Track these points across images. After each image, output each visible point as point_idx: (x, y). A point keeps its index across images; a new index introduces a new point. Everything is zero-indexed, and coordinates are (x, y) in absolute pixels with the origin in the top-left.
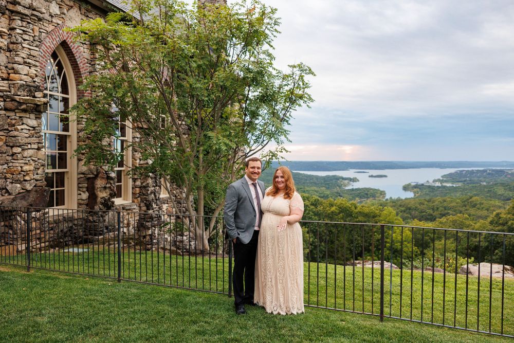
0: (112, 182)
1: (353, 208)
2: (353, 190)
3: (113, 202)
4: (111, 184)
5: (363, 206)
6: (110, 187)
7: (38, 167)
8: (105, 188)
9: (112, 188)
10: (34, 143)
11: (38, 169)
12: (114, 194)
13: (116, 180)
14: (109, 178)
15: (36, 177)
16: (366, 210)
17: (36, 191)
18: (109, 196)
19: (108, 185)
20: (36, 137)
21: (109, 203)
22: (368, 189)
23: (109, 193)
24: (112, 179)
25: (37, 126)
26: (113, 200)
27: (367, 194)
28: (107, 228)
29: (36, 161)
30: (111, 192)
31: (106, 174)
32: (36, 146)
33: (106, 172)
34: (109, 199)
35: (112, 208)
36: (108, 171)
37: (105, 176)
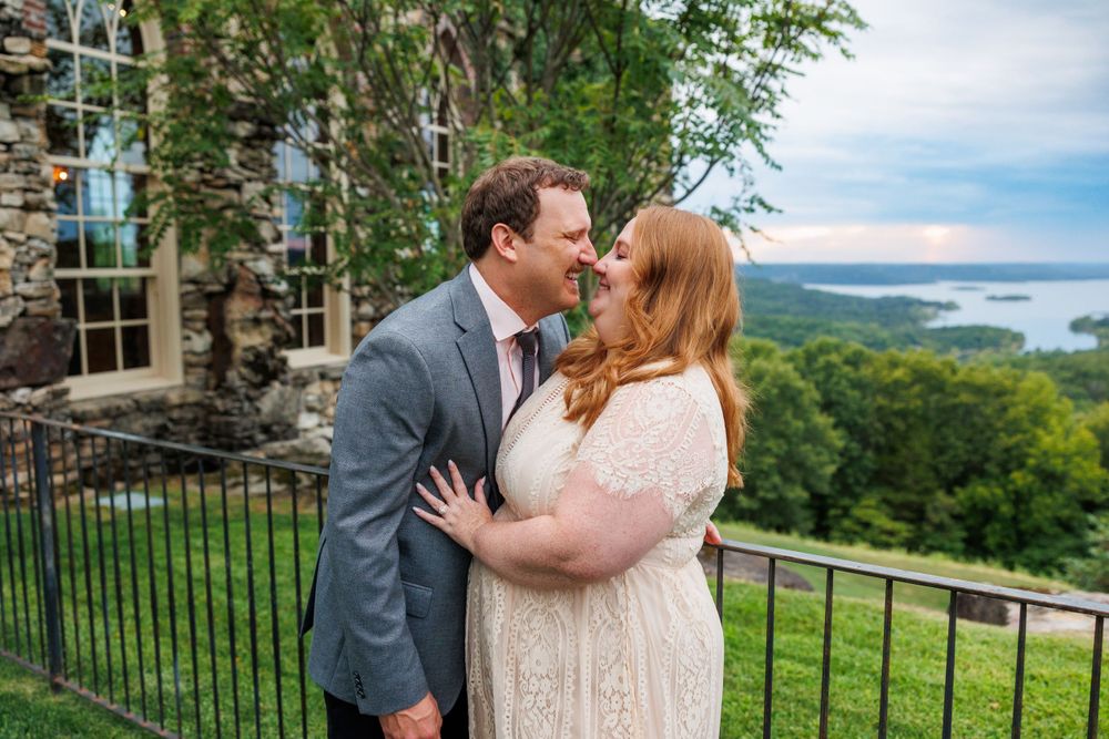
0: (279, 305)
1: (947, 373)
2: (944, 329)
3: (284, 361)
4: (276, 310)
5: (972, 369)
6: (272, 321)
7: (27, 259)
8: (257, 322)
9: (279, 320)
10: (11, 191)
11: (30, 266)
12: (285, 338)
13: (291, 300)
14: (267, 295)
15: (22, 287)
16: (980, 378)
17: (26, 329)
18: (270, 344)
19: (265, 314)
20: (16, 172)
21: (271, 364)
22: (983, 329)
23: (269, 337)
24: (277, 296)
25: (17, 138)
26: (284, 353)
27: (979, 340)
28: (266, 429)
29: (22, 244)
30: (277, 332)
31: (260, 283)
32: (17, 200)
33: (258, 277)
34: (271, 352)
35: (282, 377)
36: (264, 276)
37: (257, 288)
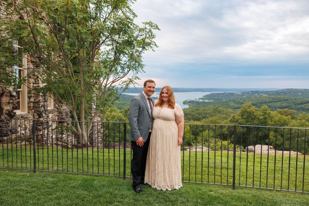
0: (14, 99)
3: (15, 113)
4: (13, 100)
6: (12, 103)
8: (9, 103)
9: (14, 103)
12: (15, 107)
13: (17, 97)
14: (11, 96)
18: (12, 109)
19: (11, 101)
21: (12, 114)
23: (12, 107)
24: (14, 96)
26: (15, 111)
28: (11, 131)
30: (13, 106)
31: (10, 93)
33: (9, 91)
34: (12, 111)
35: (14, 117)
36: (11, 91)
37: (9, 95)
